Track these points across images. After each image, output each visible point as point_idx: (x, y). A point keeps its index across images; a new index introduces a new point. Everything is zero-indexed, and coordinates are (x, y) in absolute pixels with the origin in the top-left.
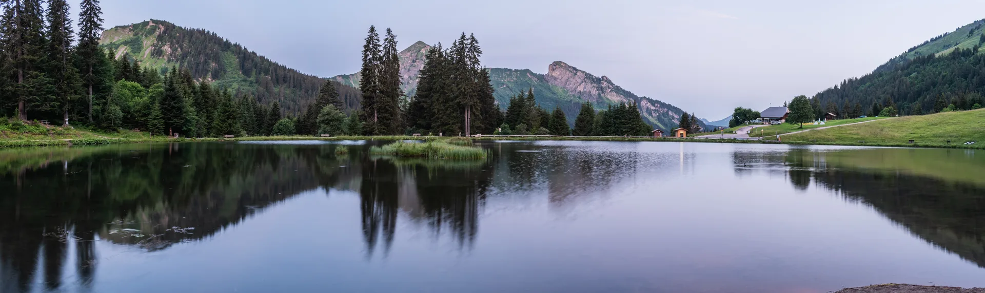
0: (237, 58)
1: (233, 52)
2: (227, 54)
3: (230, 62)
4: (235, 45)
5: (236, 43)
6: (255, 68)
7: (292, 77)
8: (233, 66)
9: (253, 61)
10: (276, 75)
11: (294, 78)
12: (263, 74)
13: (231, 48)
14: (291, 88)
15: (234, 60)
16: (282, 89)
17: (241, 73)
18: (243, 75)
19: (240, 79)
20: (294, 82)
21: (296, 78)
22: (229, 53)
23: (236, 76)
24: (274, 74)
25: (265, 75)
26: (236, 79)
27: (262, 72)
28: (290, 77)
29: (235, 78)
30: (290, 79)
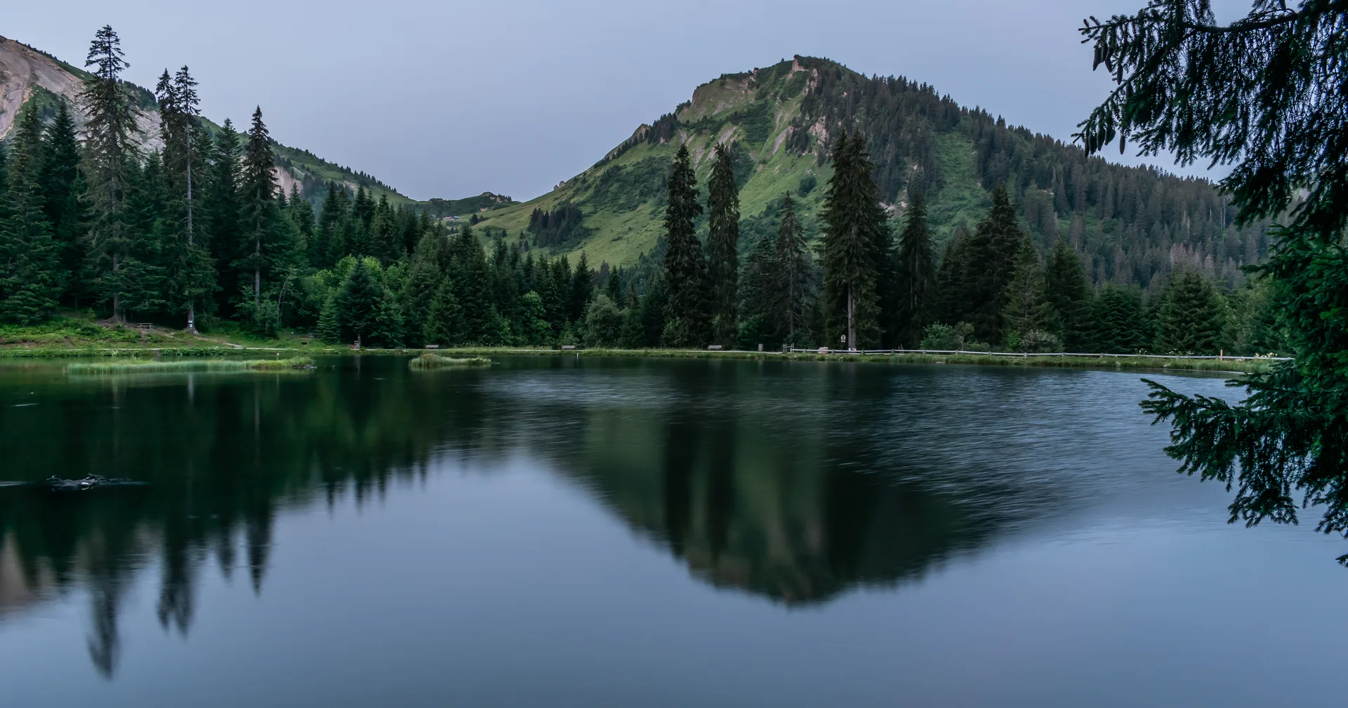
0: (975, 148)
1: (964, 132)
2: (951, 138)
3: (956, 159)
4: (975, 113)
5: (977, 108)
6: (1016, 171)
7: (1110, 188)
8: (963, 168)
9: (1011, 153)
10: (1067, 186)
11: (1116, 190)
12: (1034, 185)
13: (962, 122)
14: (1107, 218)
15: (964, 152)
16: (1078, 223)
17: (979, 184)
18: (984, 191)
19: (974, 201)
20: (1115, 203)
21: (1121, 193)
22: (955, 137)
23: (967, 194)
24: (1062, 183)
25: (1039, 188)
26: (965, 202)
27: (1033, 181)
28: (1106, 189)
29: (963, 199)
30: (1104, 196)
